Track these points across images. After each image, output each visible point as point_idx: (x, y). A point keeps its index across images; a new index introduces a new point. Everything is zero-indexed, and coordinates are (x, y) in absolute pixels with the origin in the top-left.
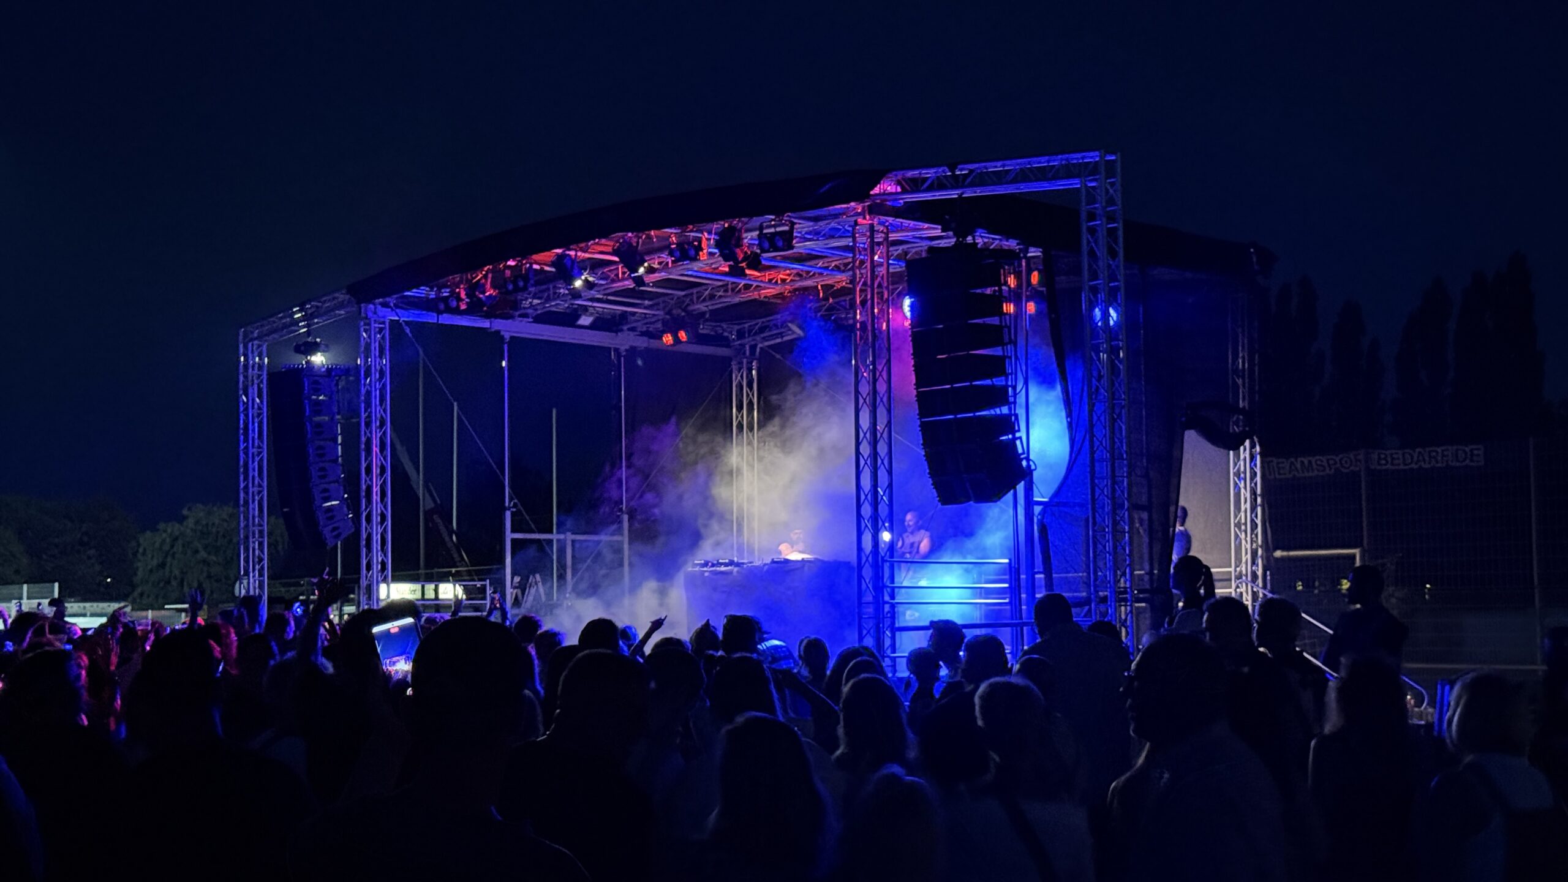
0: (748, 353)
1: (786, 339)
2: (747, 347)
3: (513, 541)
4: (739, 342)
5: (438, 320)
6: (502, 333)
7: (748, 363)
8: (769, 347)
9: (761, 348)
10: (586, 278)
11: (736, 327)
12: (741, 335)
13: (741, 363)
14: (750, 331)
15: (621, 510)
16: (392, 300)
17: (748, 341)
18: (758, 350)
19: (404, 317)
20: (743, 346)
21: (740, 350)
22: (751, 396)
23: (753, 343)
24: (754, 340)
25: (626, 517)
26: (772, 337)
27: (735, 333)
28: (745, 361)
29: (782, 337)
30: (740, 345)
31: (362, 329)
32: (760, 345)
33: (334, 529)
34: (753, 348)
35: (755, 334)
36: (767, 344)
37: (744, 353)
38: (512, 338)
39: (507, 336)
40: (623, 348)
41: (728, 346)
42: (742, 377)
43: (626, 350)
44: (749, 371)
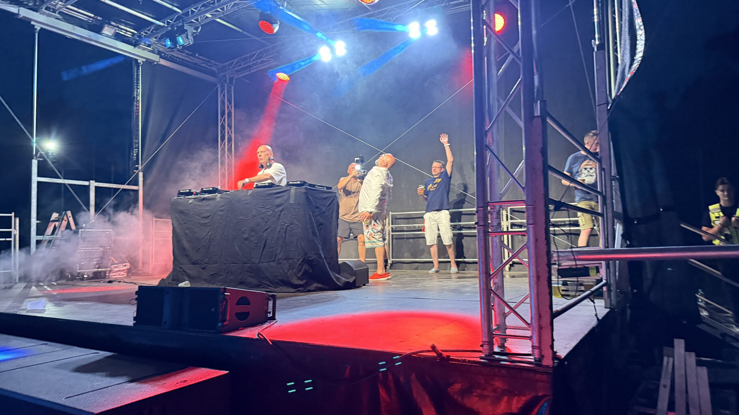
0: (228, 81)
2: (228, 77)
4: (223, 74)
7: (228, 88)
12: (223, 69)
13: (223, 87)
14: (229, 67)
17: (228, 75)
18: (234, 80)
21: (223, 79)
22: (230, 108)
23: (232, 76)
24: (232, 72)
26: (244, 70)
27: (220, 67)
28: (226, 85)
29: (250, 71)
30: (223, 76)
32: (236, 77)
34: (231, 79)
35: (233, 67)
36: (241, 75)
37: (226, 81)
41: (216, 77)
42: (224, 95)
44: (229, 92)
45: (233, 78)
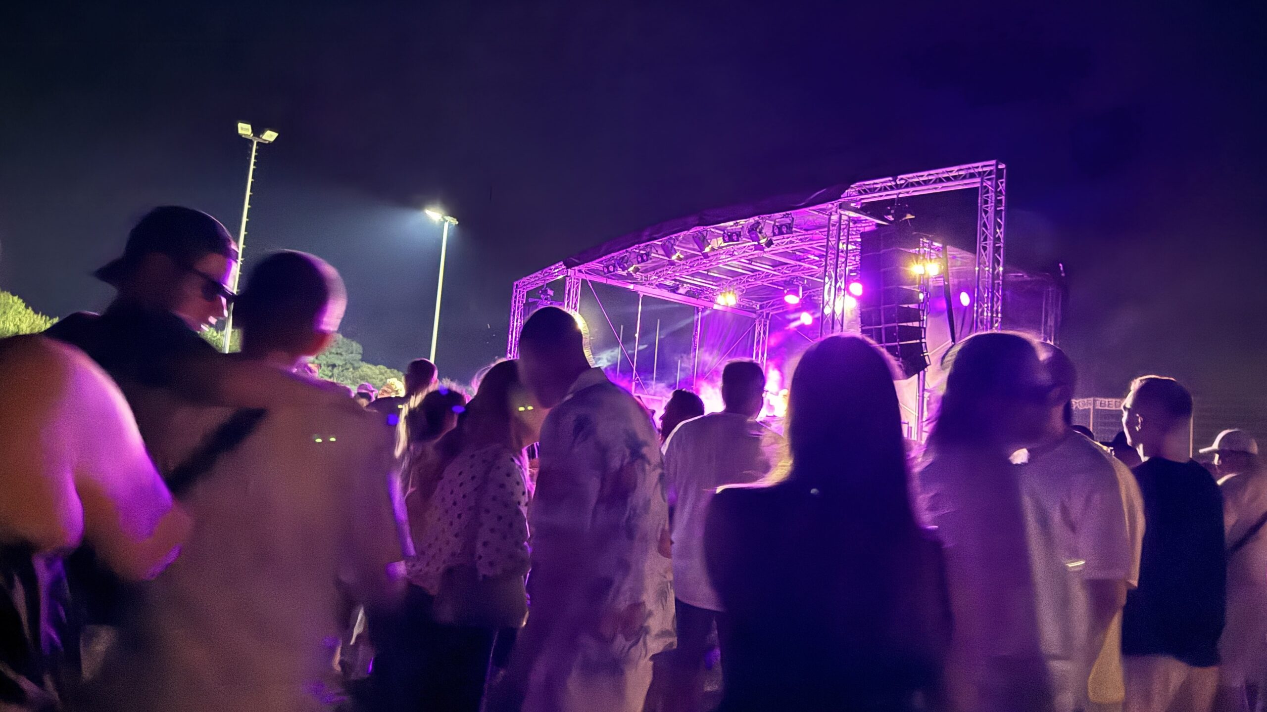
0: (765, 317)
1: (785, 310)
2: (765, 314)
4: (761, 311)
5: (607, 282)
6: (639, 293)
7: (764, 321)
10: (679, 256)
11: (760, 303)
12: (761, 307)
13: (760, 321)
14: (766, 306)
16: (583, 269)
17: (765, 311)
18: (770, 316)
19: (588, 278)
20: (763, 312)
21: (761, 315)
22: (764, 339)
23: (768, 312)
24: (768, 310)
26: (778, 309)
27: (758, 306)
28: (763, 320)
29: (783, 310)
30: (761, 312)
32: (771, 313)
34: (768, 314)
35: (769, 307)
36: (775, 312)
37: (763, 317)
38: (644, 295)
39: (641, 295)
40: (700, 308)
42: (760, 328)
44: (765, 325)
45: (769, 313)
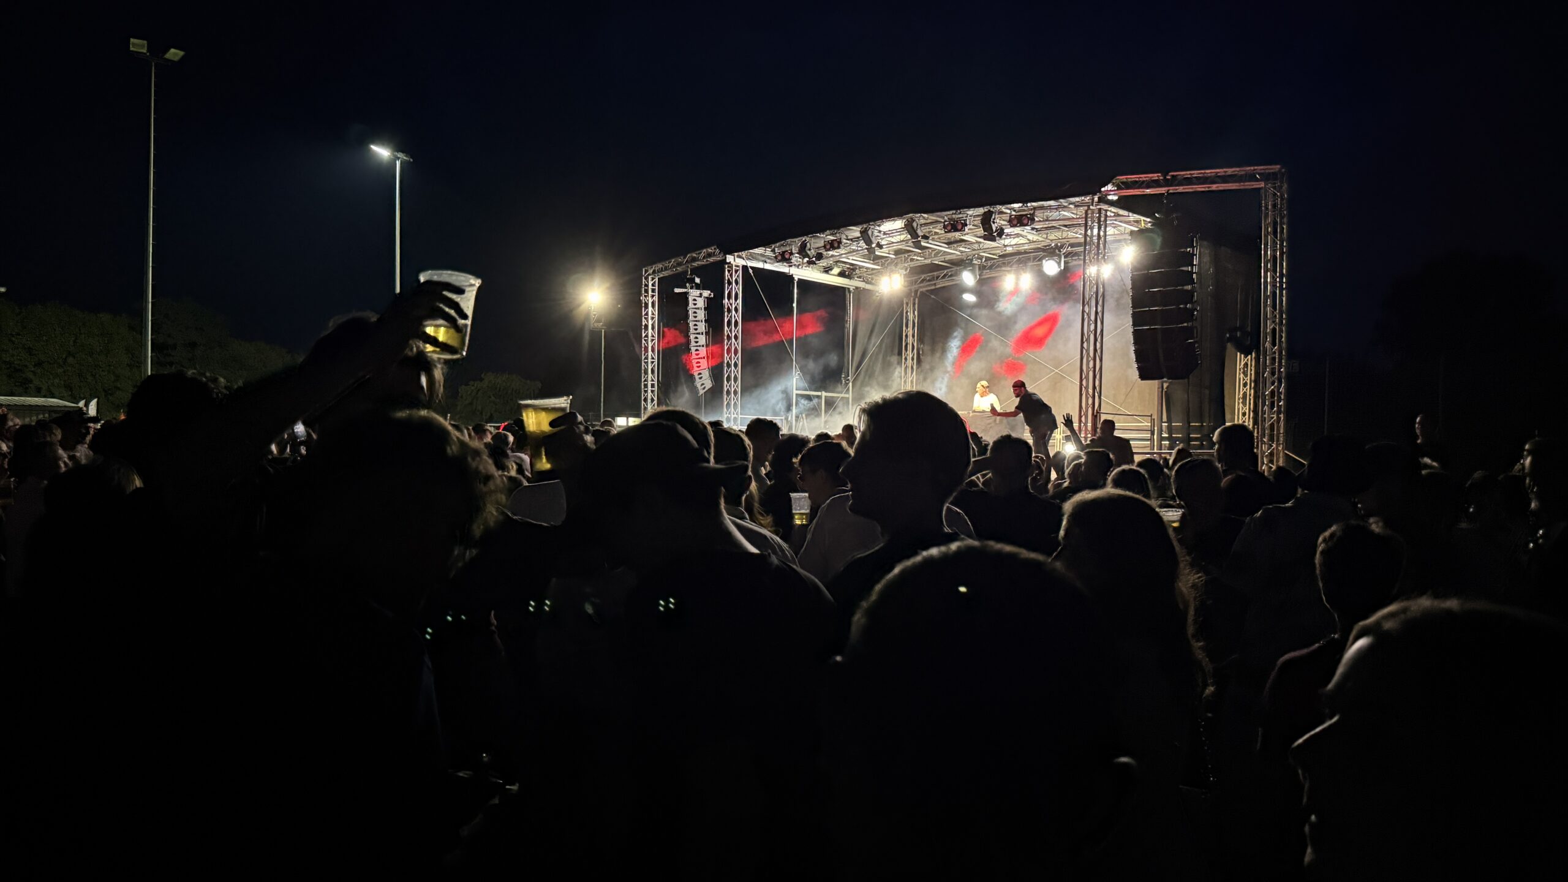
0: (913, 295)
1: (938, 286)
3: (797, 395)
5: (764, 266)
8: (927, 291)
9: (921, 292)
15: (848, 380)
16: (744, 254)
19: (750, 264)
20: (911, 290)
25: (851, 384)
26: (929, 285)
30: (909, 290)
31: (726, 270)
33: (703, 384)
40: (851, 289)
43: (854, 289)
